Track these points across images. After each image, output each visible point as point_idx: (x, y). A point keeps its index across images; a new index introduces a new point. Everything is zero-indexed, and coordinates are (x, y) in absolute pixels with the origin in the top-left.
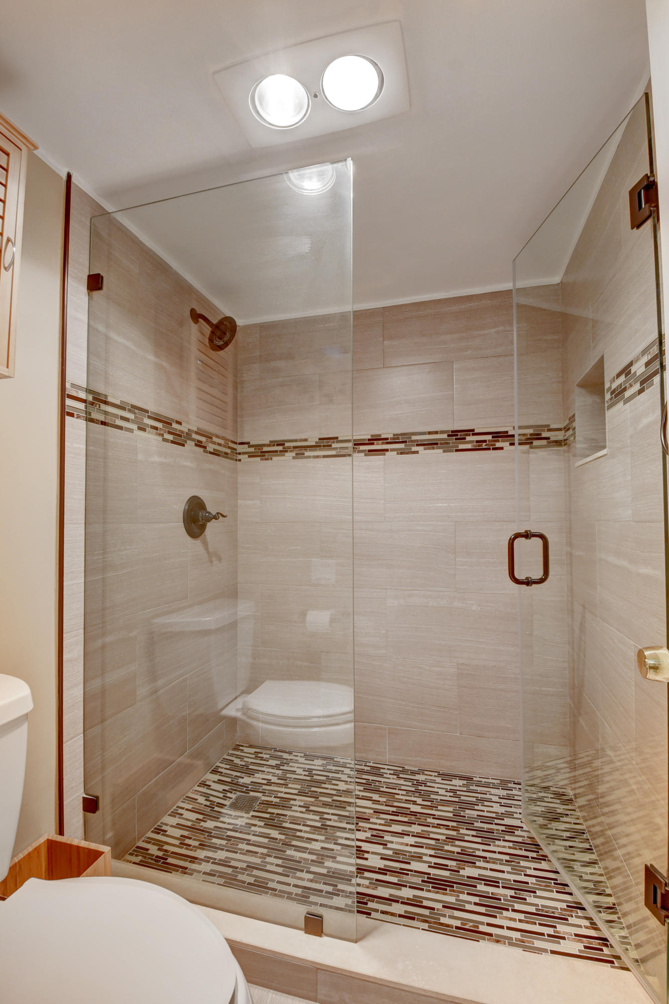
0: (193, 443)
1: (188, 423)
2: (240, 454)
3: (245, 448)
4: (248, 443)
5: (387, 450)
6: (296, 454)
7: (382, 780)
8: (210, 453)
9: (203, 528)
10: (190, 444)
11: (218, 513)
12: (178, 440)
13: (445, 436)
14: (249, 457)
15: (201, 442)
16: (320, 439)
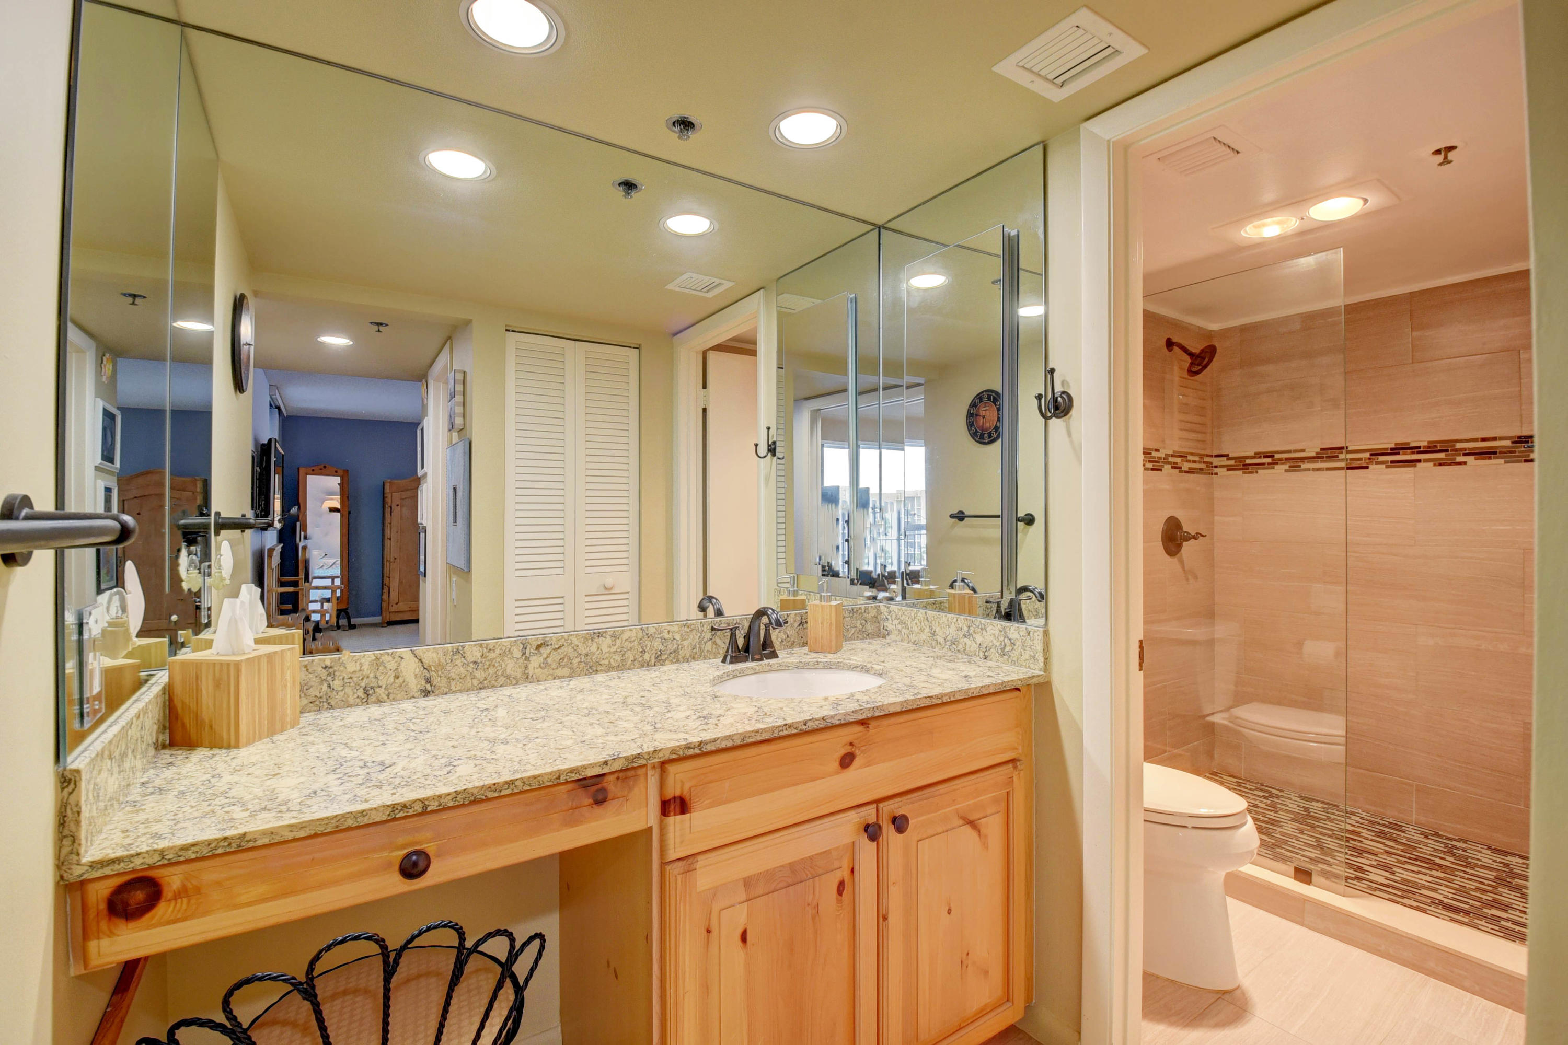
0: (1169, 466)
1: (1164, 448)
2: (1216, 467)
3: (1223, 461)
4: (1227, 456)
5: (1419, 461)
6: (1290, 467)
7: (1403, 835)
8: (1186, 472)
9: (1179, 546)
10: (1167, 468)
11: (1197, 533)
12: (1157, 466)
13: (1508, 443)
14: (1228, 470)
15: (1177, 463)
16: (1322, 449)
